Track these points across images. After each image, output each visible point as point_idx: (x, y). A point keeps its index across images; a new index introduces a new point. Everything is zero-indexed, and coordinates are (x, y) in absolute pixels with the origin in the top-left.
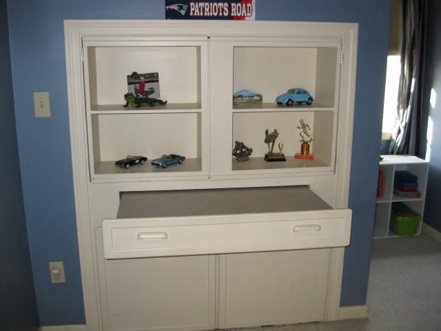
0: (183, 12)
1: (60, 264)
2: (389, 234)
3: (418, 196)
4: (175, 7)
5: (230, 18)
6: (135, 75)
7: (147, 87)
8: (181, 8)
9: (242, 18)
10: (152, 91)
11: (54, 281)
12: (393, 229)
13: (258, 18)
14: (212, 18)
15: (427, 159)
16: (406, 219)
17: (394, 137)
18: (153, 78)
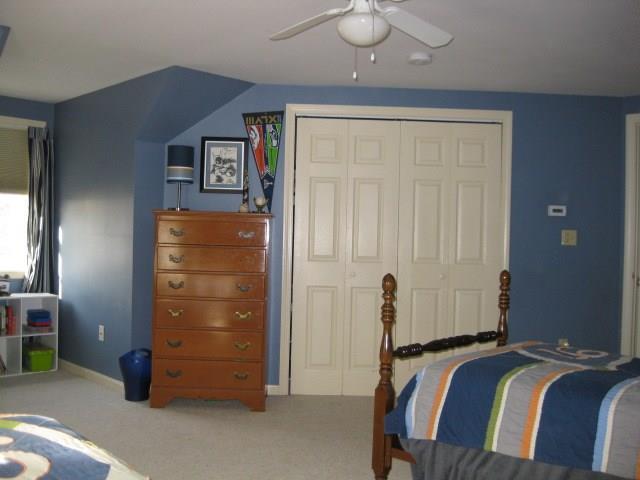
2: (23, 371)
3: (51, 330)
12: (26, 366)
15: (60, 297)
16: (39, 352)
17: (27, 276)
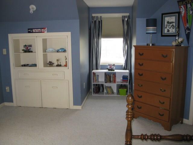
0: (31, 31)
1: (8, 87)
2: (117, 95)
4: (30, 30)
5: (41, 32)
6: (25, 45)
7: (29, 48)
8: (31, 30)
9: (44, 32)
10: (30, 49)
11: (7, 91)
13: (47, 32)
14: (37, 32)
18: (30, 46)
